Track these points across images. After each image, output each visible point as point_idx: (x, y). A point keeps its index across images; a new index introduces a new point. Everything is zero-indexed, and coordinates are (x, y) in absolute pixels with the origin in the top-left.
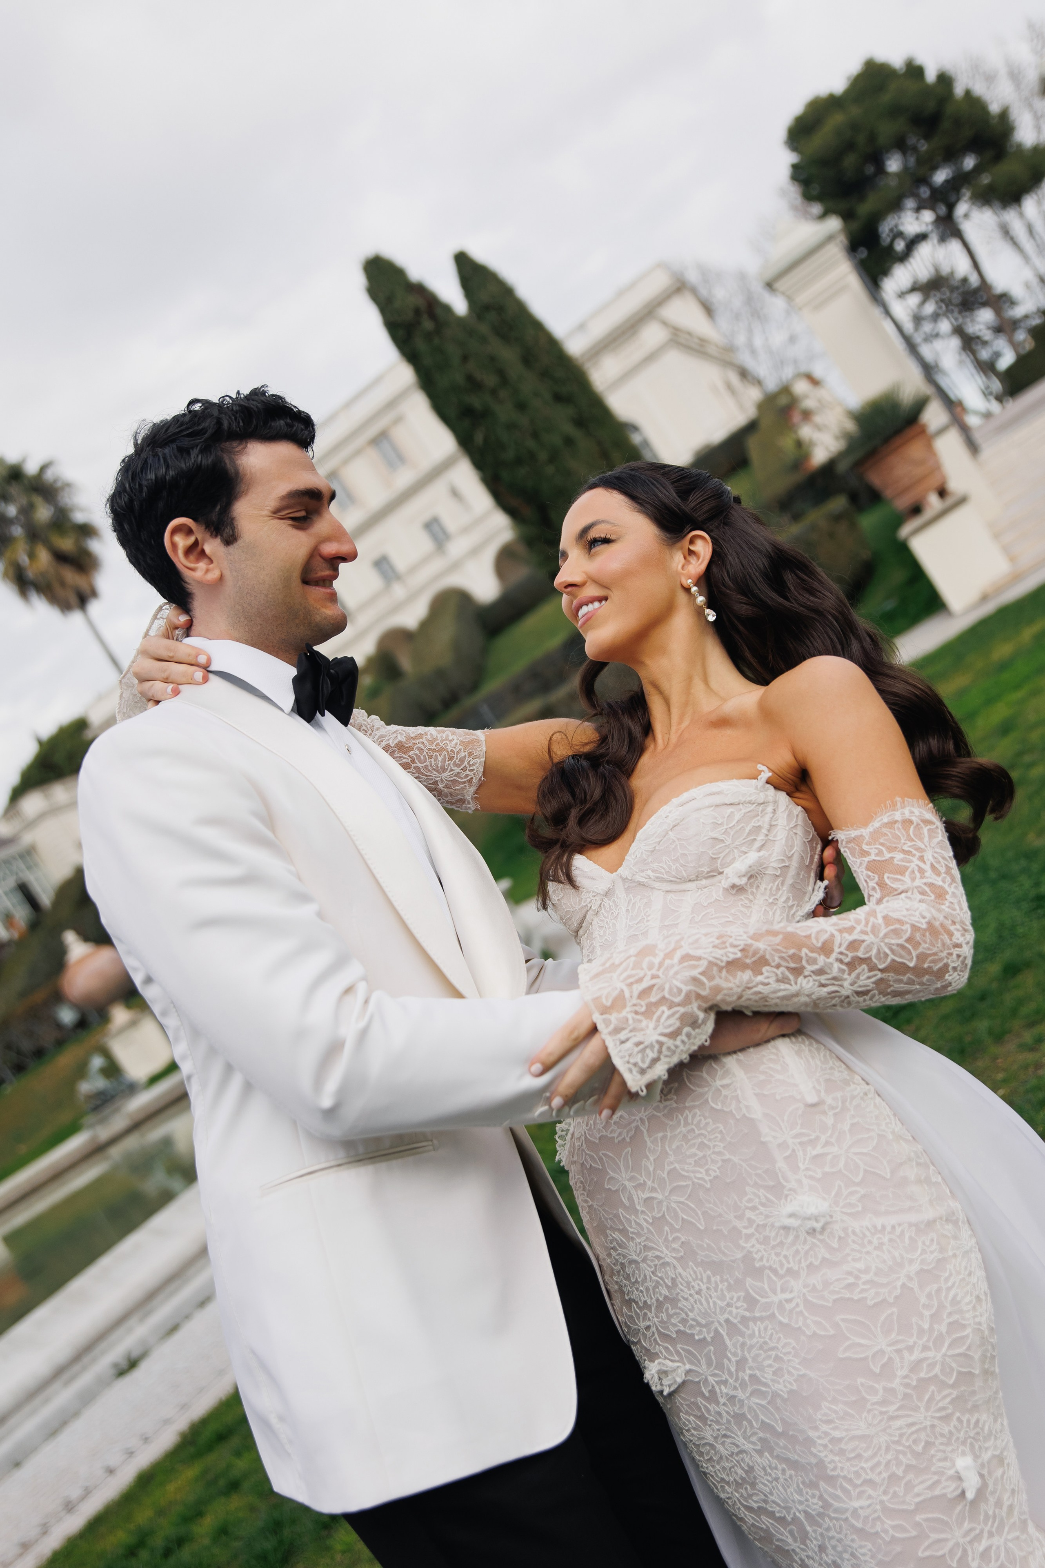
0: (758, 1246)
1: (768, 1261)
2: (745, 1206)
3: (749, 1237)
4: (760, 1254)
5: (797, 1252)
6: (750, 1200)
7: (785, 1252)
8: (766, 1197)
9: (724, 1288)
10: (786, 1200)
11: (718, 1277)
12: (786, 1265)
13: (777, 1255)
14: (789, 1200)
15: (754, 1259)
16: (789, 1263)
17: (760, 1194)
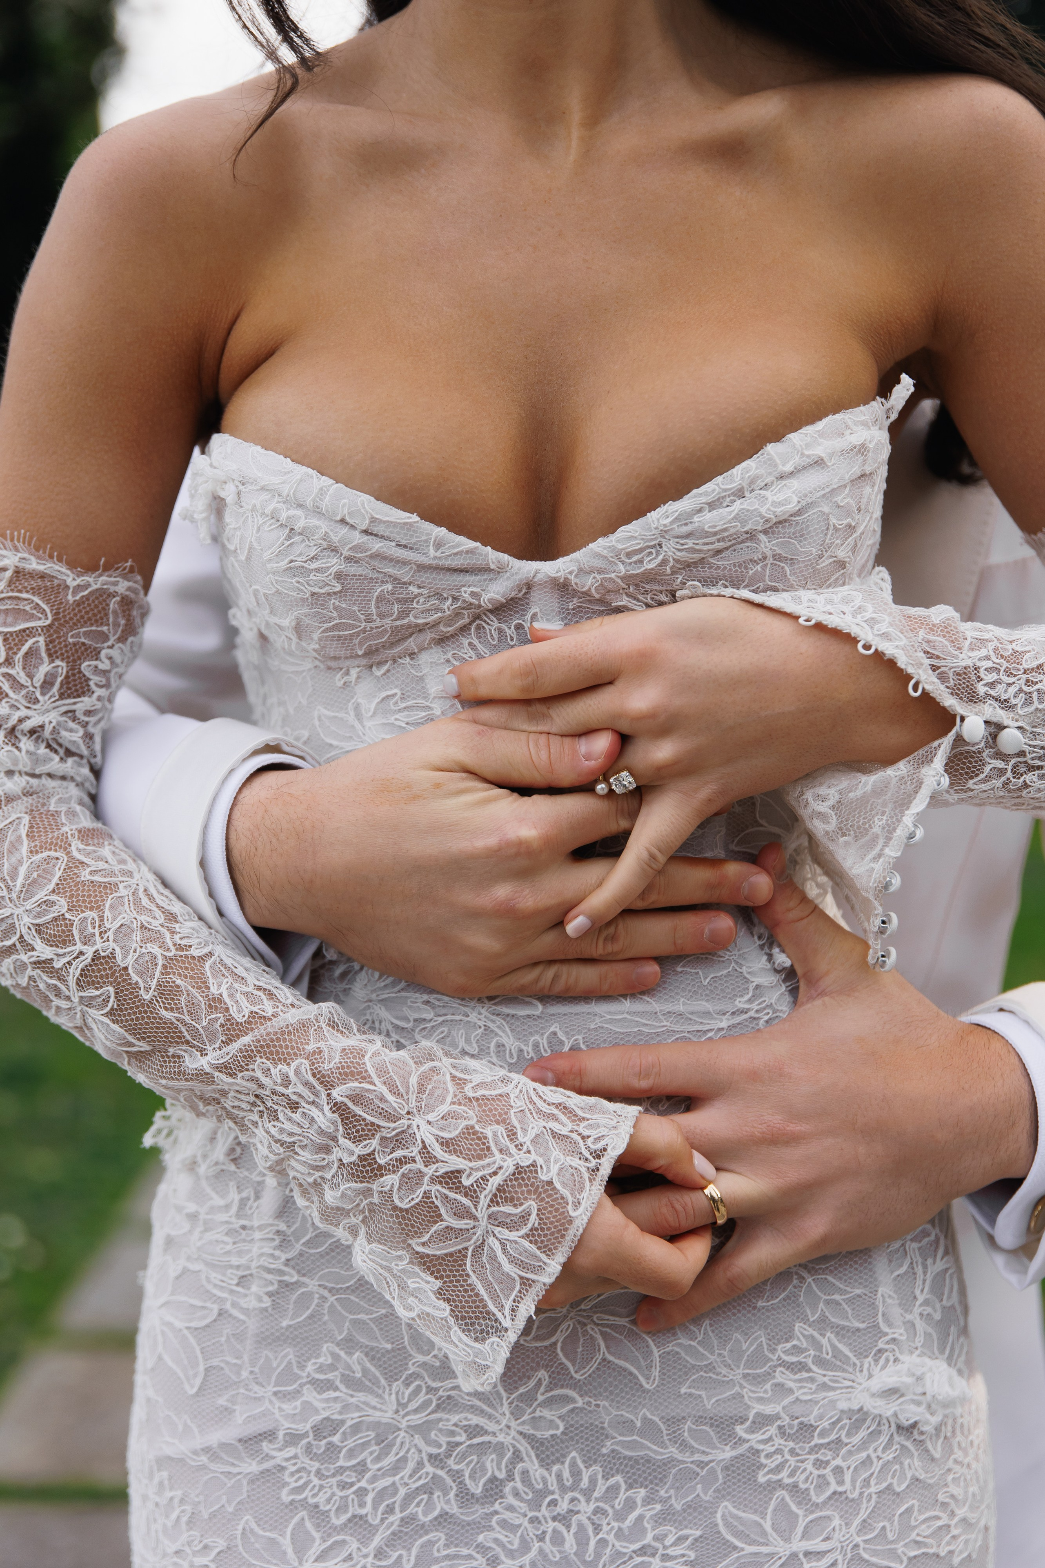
0: (779, 1441)
1: (792, 1474)
2: (779, 1358)
3: (763, 1421)
4: (778, 1459)
5: (868, 1462)
6: (797, 1350)
7: (838, 1462)
8: (834, 1347)
9: (648, 1515)
10: (876, 1361)
11: (642, 1492)
12: (834, 1487)
13: (820, 1464)
14: (882, 1361)
15: (761, 1466)
16: (841, 1482)
17: (824, 1341)
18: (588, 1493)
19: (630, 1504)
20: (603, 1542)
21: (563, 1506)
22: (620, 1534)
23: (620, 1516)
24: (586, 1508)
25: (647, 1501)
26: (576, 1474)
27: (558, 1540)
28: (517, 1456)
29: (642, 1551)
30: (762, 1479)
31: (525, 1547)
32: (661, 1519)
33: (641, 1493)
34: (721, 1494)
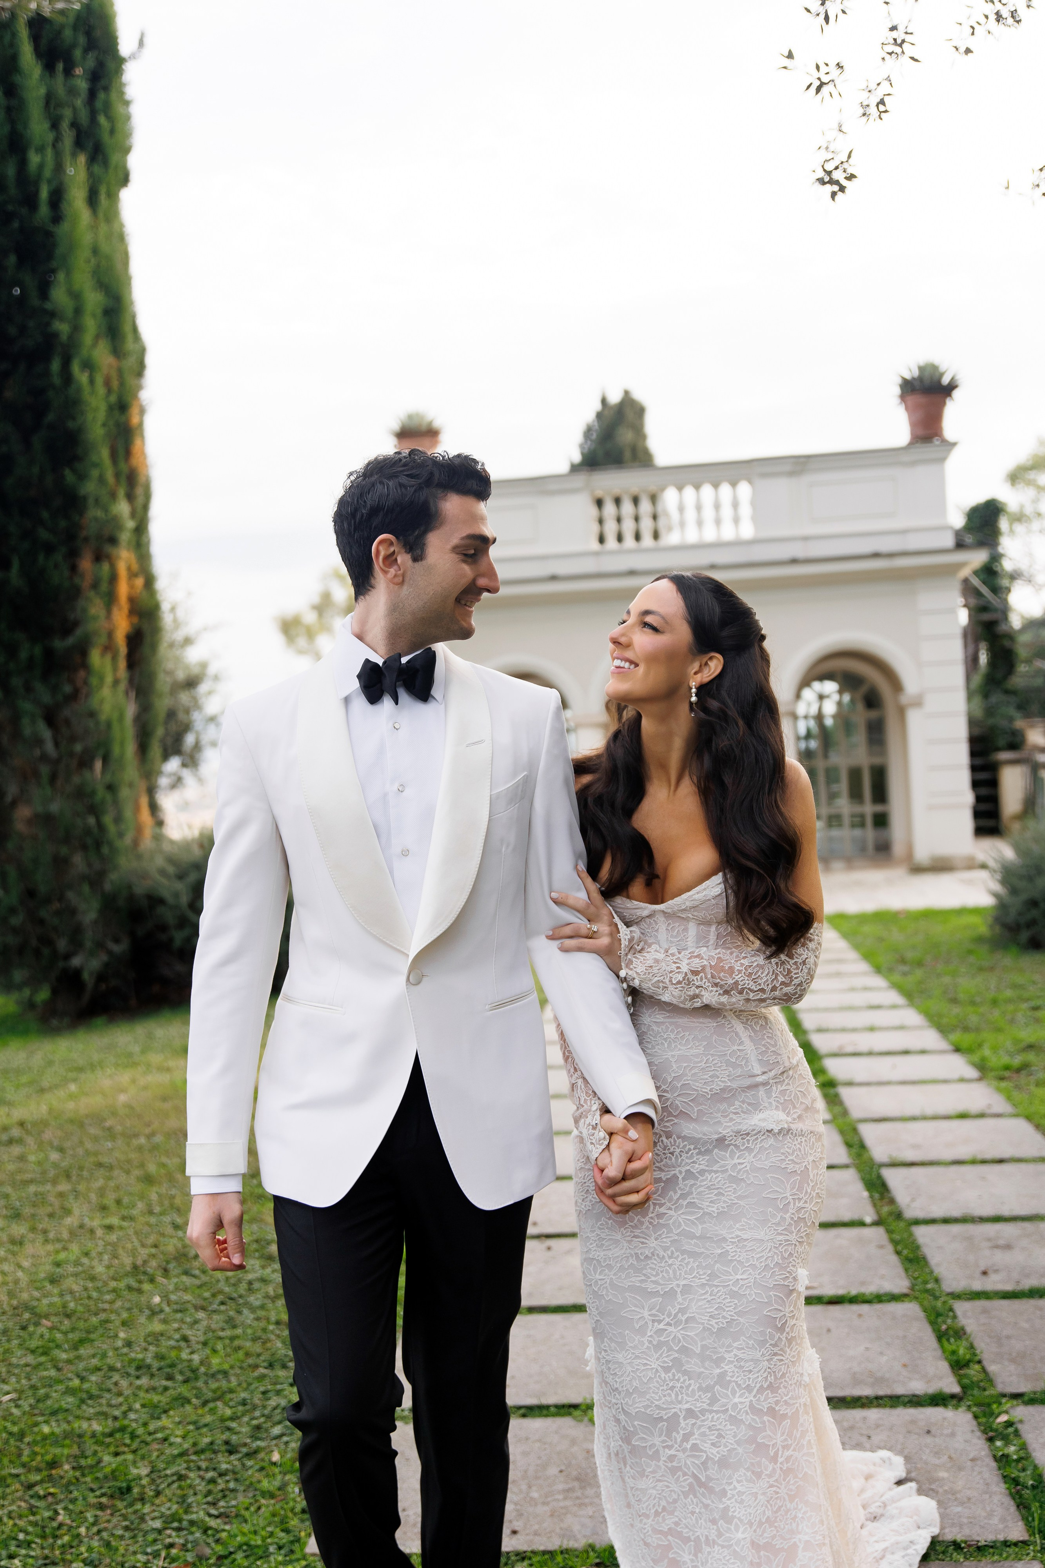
18: (678, 1147)
19: (690, 1150)
20: (683, 1160)
21: (672, 1150)
22: (687, 1158)
23: (687, 1153)
24: (678, 1150)
25: (694, 1149)
26: (675, 1141)
27: (670, 1159)
28: (661, 1136)
29: (693, 1162)
30: (726, 1142)
31: (662, 1161)
32: (698, 1154)
33: (692, 1147)
34: (715, 1147)
